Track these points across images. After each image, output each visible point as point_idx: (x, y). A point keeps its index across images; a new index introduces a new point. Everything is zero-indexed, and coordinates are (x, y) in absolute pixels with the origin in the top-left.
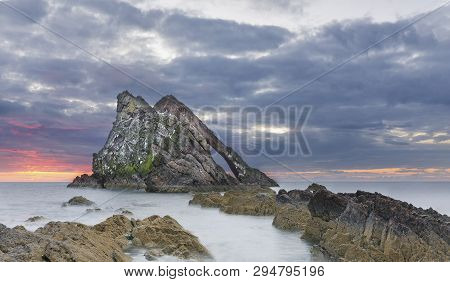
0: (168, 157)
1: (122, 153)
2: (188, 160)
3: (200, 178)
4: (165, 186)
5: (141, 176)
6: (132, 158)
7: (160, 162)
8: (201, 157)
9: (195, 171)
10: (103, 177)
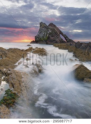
0: (50, 37)
1: (41, 36)
2: (55, 37)
3: (57, 41)
4: (50, 43)
5: (45, 41)
6: (43, 37)
7: (49, 38)
8: (58, 37)
9: (56, 39)
10: (37, 41)
